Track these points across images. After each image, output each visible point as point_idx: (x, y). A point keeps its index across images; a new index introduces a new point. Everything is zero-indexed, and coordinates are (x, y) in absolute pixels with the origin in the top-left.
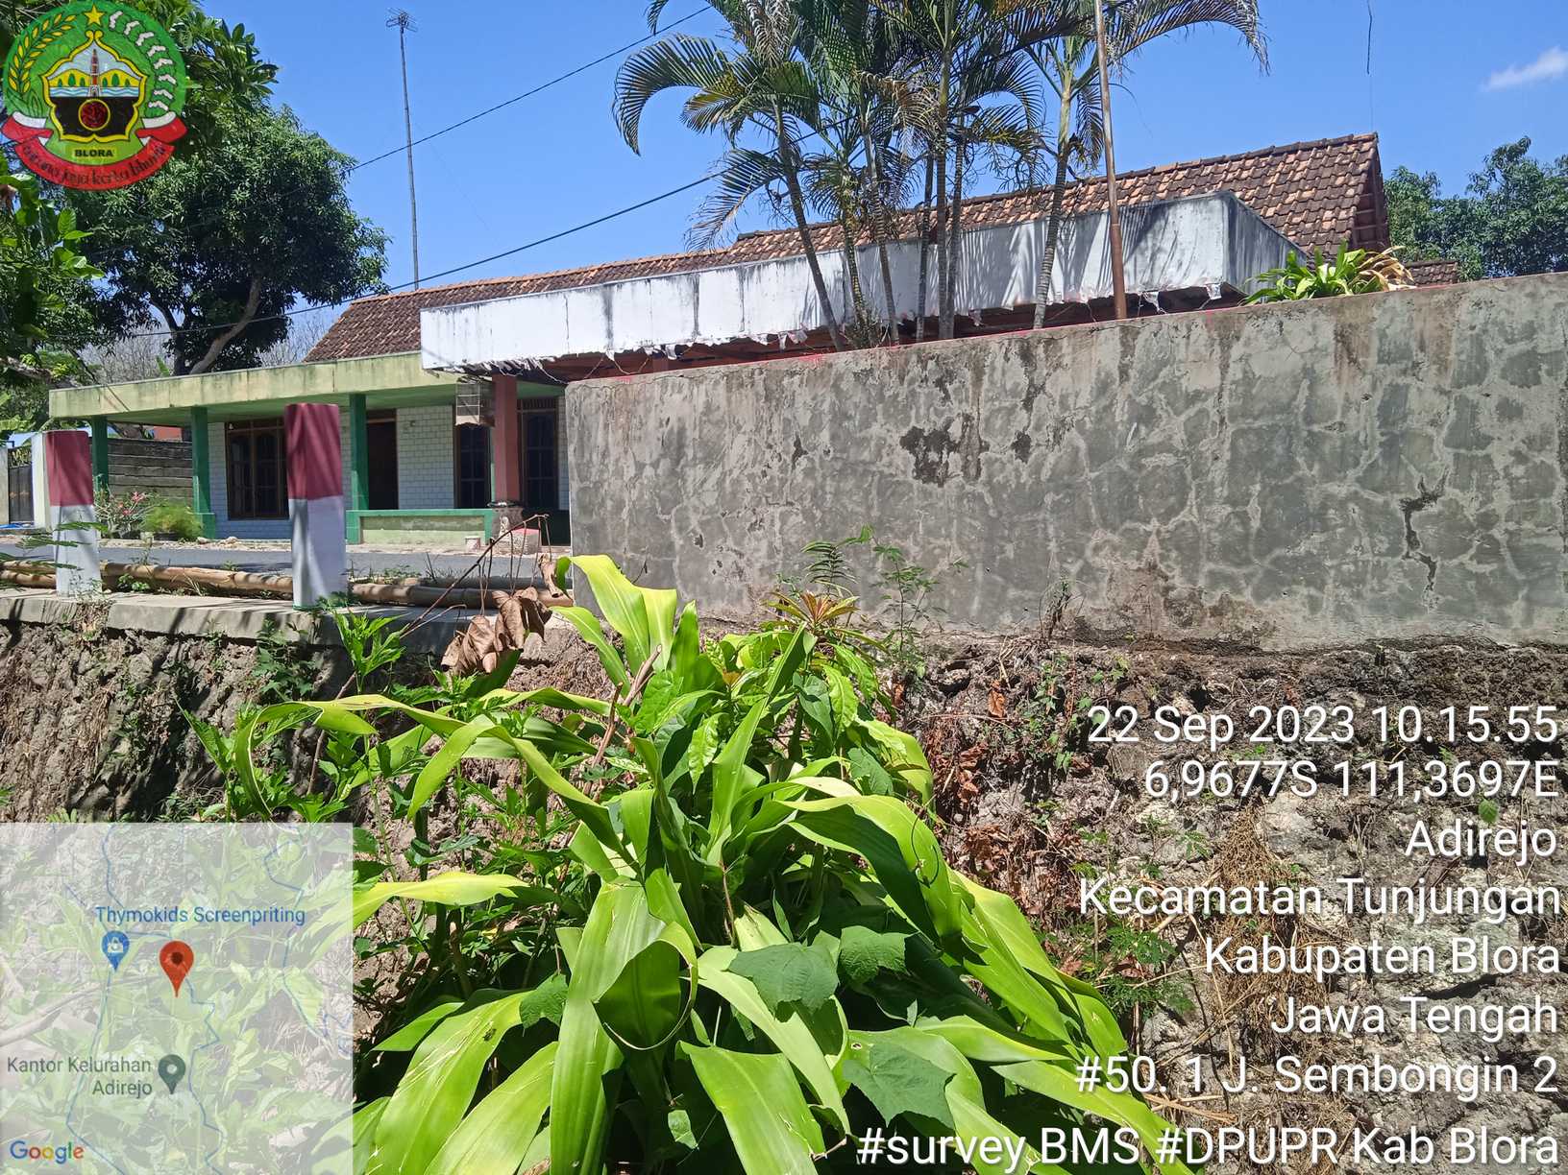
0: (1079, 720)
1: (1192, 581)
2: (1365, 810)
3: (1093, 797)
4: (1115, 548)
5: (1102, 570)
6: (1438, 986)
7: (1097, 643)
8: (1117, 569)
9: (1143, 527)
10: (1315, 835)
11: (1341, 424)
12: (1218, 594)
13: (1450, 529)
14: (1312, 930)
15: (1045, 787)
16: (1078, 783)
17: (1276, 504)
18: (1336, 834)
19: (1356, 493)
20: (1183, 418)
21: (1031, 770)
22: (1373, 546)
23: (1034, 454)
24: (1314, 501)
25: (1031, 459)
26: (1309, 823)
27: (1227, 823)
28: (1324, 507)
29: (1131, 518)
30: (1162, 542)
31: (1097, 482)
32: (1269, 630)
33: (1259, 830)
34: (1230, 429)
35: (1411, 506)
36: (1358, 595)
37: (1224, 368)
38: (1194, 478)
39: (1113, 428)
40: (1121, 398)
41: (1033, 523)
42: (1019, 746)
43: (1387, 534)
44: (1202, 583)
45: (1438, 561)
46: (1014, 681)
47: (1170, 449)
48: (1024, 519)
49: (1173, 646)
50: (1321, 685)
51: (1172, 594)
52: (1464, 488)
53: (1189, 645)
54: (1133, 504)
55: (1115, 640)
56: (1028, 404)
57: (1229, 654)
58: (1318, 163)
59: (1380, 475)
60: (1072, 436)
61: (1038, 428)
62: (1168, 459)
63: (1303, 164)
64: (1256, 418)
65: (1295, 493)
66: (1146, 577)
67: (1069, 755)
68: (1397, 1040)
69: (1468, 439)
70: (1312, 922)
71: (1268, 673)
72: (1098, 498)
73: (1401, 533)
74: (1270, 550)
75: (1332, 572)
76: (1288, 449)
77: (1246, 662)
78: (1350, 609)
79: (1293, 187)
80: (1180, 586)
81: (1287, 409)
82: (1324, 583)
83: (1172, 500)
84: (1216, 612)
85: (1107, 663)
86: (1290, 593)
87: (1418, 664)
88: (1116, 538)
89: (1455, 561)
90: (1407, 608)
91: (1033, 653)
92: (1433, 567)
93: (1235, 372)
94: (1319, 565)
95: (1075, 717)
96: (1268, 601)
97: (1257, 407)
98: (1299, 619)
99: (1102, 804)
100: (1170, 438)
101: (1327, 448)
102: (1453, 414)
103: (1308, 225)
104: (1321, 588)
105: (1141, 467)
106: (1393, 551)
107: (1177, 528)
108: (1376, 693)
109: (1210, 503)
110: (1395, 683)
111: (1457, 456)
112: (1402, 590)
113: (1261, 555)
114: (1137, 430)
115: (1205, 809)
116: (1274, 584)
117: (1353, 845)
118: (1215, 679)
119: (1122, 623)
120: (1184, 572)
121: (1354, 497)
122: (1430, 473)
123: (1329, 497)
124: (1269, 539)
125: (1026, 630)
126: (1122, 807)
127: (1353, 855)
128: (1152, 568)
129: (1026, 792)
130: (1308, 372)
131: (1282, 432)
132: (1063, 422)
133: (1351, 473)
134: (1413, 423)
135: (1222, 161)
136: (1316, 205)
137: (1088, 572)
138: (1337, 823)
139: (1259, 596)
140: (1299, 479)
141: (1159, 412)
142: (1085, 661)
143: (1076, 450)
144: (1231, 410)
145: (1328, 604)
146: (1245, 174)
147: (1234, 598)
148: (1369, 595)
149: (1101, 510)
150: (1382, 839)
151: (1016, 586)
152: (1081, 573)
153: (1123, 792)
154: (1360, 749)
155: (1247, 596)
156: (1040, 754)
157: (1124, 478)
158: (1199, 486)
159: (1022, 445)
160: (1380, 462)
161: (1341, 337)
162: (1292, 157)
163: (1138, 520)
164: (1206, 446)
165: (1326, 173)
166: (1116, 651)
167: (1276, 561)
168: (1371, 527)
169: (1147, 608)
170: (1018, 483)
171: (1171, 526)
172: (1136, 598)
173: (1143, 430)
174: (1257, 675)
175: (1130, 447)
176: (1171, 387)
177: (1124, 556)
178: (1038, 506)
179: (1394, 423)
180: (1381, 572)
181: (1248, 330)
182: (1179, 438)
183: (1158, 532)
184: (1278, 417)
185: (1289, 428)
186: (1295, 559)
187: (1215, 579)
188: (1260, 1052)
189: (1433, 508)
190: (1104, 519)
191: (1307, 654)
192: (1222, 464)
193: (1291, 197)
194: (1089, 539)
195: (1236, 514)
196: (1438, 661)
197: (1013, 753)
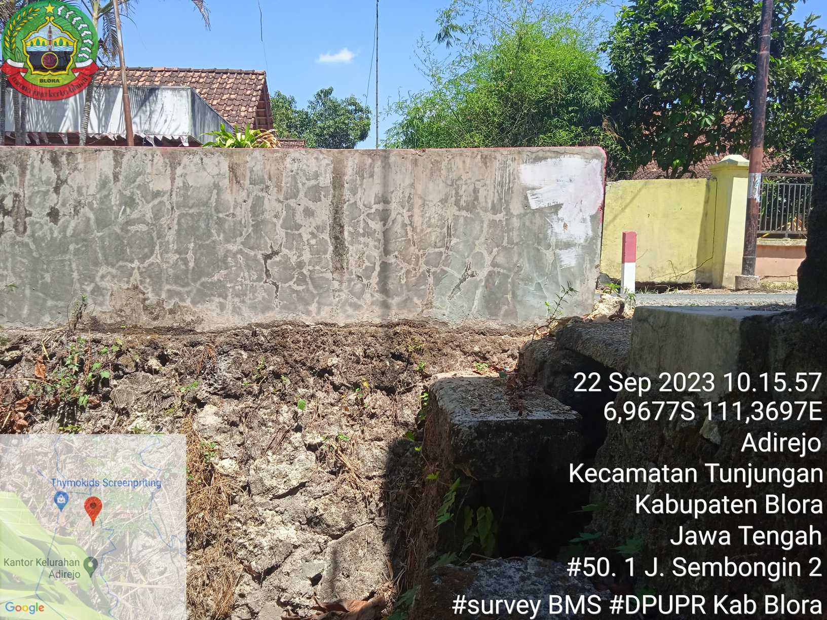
0: (93, 376)
1: (158, 295)
2: (247, 410)
3: (102, 420)
4: (113, 277)
5: (107, 289)
6: (281, 492)
7: (104, 331)
8: (115, 289)
9: (129, 265)
10: (223, 426)
11: (233, 214)
12: (172, 302)
13: (285, 269)
14: (222, 475)
15: (72, 416)
16: (93, 412)
17: (202, 254)
18: (233, 424)
19: (241, 249)
20: (151, 205)
21: (64, 408)
22: (250, 276)
23: (62, 220)
24: (221, 253)
25: (60, 223)
26: (220, 420)
27: (179, 425)
28: (226, 256)
29: (123, 260)
30: (141, 273)
31: (102, 239)
32: (200, 321)
33: (195, 427)
34: (177, 213)
35: (267, 257)
36: (243, 302)
37: (173, 180)
38: (158, 238)
39: (111, 208)
40: (114, 191)
41: (62, 261)
42: (55, 394)
43: (256, 271)
44: (164, 296)
45: (280, 284)
46: (52, 356)
47: (144, 222)
48: (56, 258)
49: (148, 331)
50: (226, 348)
51: (147, 302)
52: (290, 249)
53: (158, 330)
54: (123, 252)
55: (114, 329)
56: (57, 190)
57: (179, 334)
58: (238, 81)
59: (252, 241)
60: (85, 211)
61: (64, 205)
62: (143, 228)
63: (231, 81)
64: (190, 208)
65: (211, 249)
66: (132, 293)
67: (87, 397)
68: (262, 522)
69: (291, 225)
70: (221, 470)
71: (199, 343)
72: (103, 248)
73: (262, 270)
74: (199, 278)
75: (231, 290)
76: (207, 225)
77: (188, 338)
78: (239, 308)
79: (226, 92)
80: (152, 298)
81: (206, 204)
82: (227, 296)
83: (146, 250)
84: (172, 312)
85: (110, 342)
86: (210, 301)
87: (272, 335)
88: (114, 271)
89: (287, 285)
90: (267, 308)
91: (64, 338)
92: (277, 287)
93: (179, 182)
94: (224, 286)
95: (90, 374)
96: (199, 305)
97: (191, 202)
98: (215, 315)
99: (107, 423)
100: (144, 215)
101: (226, 226)
102: (284, 212)
103: (234, 112)
104: (225, 298)
105: (127, 231)
106: (259, 279)
107: (149, 266)
108: (252, 350)
109: (167, 252)
110: (261, 345)
111: (287, 233)
112: (264, 298)
113: (195, 281)
114: (125, 210)
115: (167, 419)
116: (202, 296)
117: (242, 428)
118: (172, 348)
119: (119, 319)
120: (153, 291)
121: (240, 252)
122: (275, 241)
123: (228, 251)
124: (199, 273)
125: (59, 325)
126: (119, 424)
127: (241, 433)
128: (136, 288)
129: (61, 421)
130: (216, 186)
131: (204, 216)
132: (79, 202)
133: (239, 240)
134: (267, 216)
135: (189, 71)
136: (237, 103)
137: (97, 291)
138: (235, 419)
139: (194, 303)
140: (214, 241)
141: (137, 201)
142: (96, 342)
143: (88, 220)
144: (177, 203)
145: (229, 307)
146: (201, 80)
147: (181, 304)
148: (249, 302)
149: (105, 255)
150: (255, 424)
151: (53, 299)
152: (93, 292)
153: (120, 414)
154: (245, 379)
155: (188, 303)
156: (69, 398)
157: (118, 237)
158: (161, 243)
159: (54, 215)
160: (252, 234)
161: (232, 169)
162: (225, 76)
163: (127, 261)
164: (164, 221)
165: (242, 87)
166: (115, 335)
167: (202, 284)
168: (249, 268)
169: (133, 310)
170: (52, 237)
171: (146, 265)
172: (126, 305)
173: (128, 210)
174: (194, 345)
175: (121, 219)
176: (143, 187)
177: (119, 281)
178: (66, 251)
179: (258, 216)
180: (253, 290)
181: (185, 160)
182: (149, 216)
183: (139, 268)
184: (202, 208)
185: (207, 214)
186: (212, 283)
187: (171, 294)
188: (196, 543)
189: (277, 258)
190: (106, 259)
191: (220, 333)
192: (173, 232)
193: (225, 97)
194: (97, 271)
195: (182, 259)
196: (280, 333)
197: (52, 399)
